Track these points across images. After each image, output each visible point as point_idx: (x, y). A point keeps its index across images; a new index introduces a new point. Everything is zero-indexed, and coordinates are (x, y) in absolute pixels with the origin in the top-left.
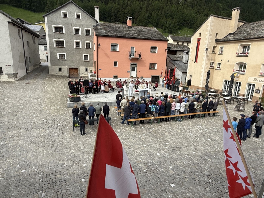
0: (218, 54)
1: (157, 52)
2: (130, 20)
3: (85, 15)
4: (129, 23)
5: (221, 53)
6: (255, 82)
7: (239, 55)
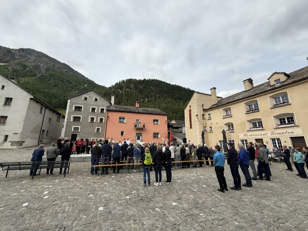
0: (208, 120)
1: (159, 124)
2: (138, 103)
3: (102, 98)
4: (137, 105)
5: (209, 118)
6: (246, 137)
7: (225, 117)
